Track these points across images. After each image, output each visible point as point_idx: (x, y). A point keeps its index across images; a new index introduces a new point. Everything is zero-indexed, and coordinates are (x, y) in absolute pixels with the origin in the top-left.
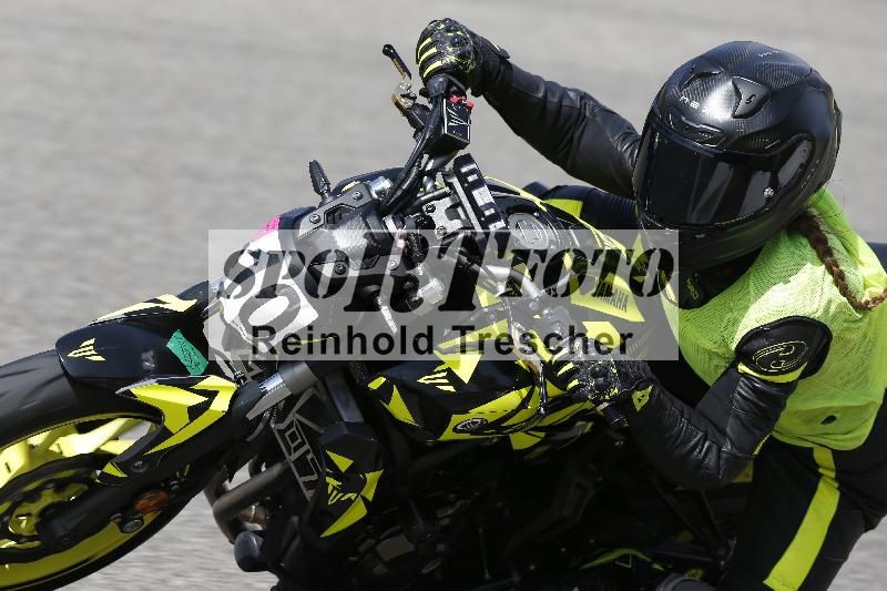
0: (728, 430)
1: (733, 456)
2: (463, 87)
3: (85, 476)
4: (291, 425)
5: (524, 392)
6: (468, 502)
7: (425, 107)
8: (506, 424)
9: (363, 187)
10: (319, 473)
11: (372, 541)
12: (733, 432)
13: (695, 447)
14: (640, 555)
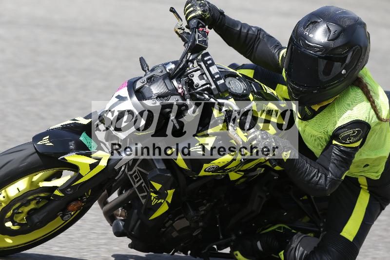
0: (330, 169)
1: (332, 179)
2: (204, 24)
4: (135, 172)
6: (212, 204)
7: (188, 33)
8: (228, 167)
9: (163, 67)
10: (147, 192)
11: (171, 222)
12: (332, 169)
13: (314, 176)
14: (286, 227)
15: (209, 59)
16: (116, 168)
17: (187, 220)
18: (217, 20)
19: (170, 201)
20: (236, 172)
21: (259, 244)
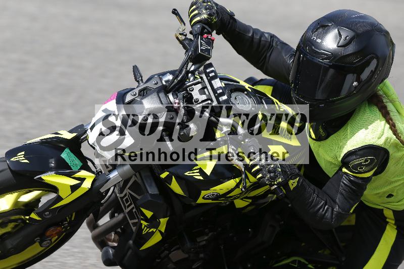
0: (337, 200)
1: (339, 213)
2: (210, 30)
4: (126, 195)
5: (238, 180)
6: (215, 233)
7: (191, 39)
8: (231, 195)
9: (158, 78)
10: (138, 218)
11: (167, 252)
12: (339, 201)
13: (320, 208)
15: (212, 71)
16: (102, 190)
17: (183, 251)
18: (227, 24)
19: (163, 230)
20: (242, 199)
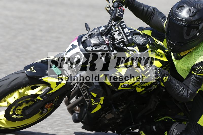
0: (190, 87)
1: (191, 93)
2: (122, 5)
3: (33, 100)
4: (83, 87)
6: (127, 105)
7: (113, 10)
8: (134, 85)
9: (98, 29)
10: (90, 98)
11: (104, 115)
12: (191, 87)
13: (181, 91)
14: (170, 118)
15: (124, 25)
16: (72, 84)
17: (112, 114)
18: (130, 2)
20: (140, 87)
21: (154, 127)
